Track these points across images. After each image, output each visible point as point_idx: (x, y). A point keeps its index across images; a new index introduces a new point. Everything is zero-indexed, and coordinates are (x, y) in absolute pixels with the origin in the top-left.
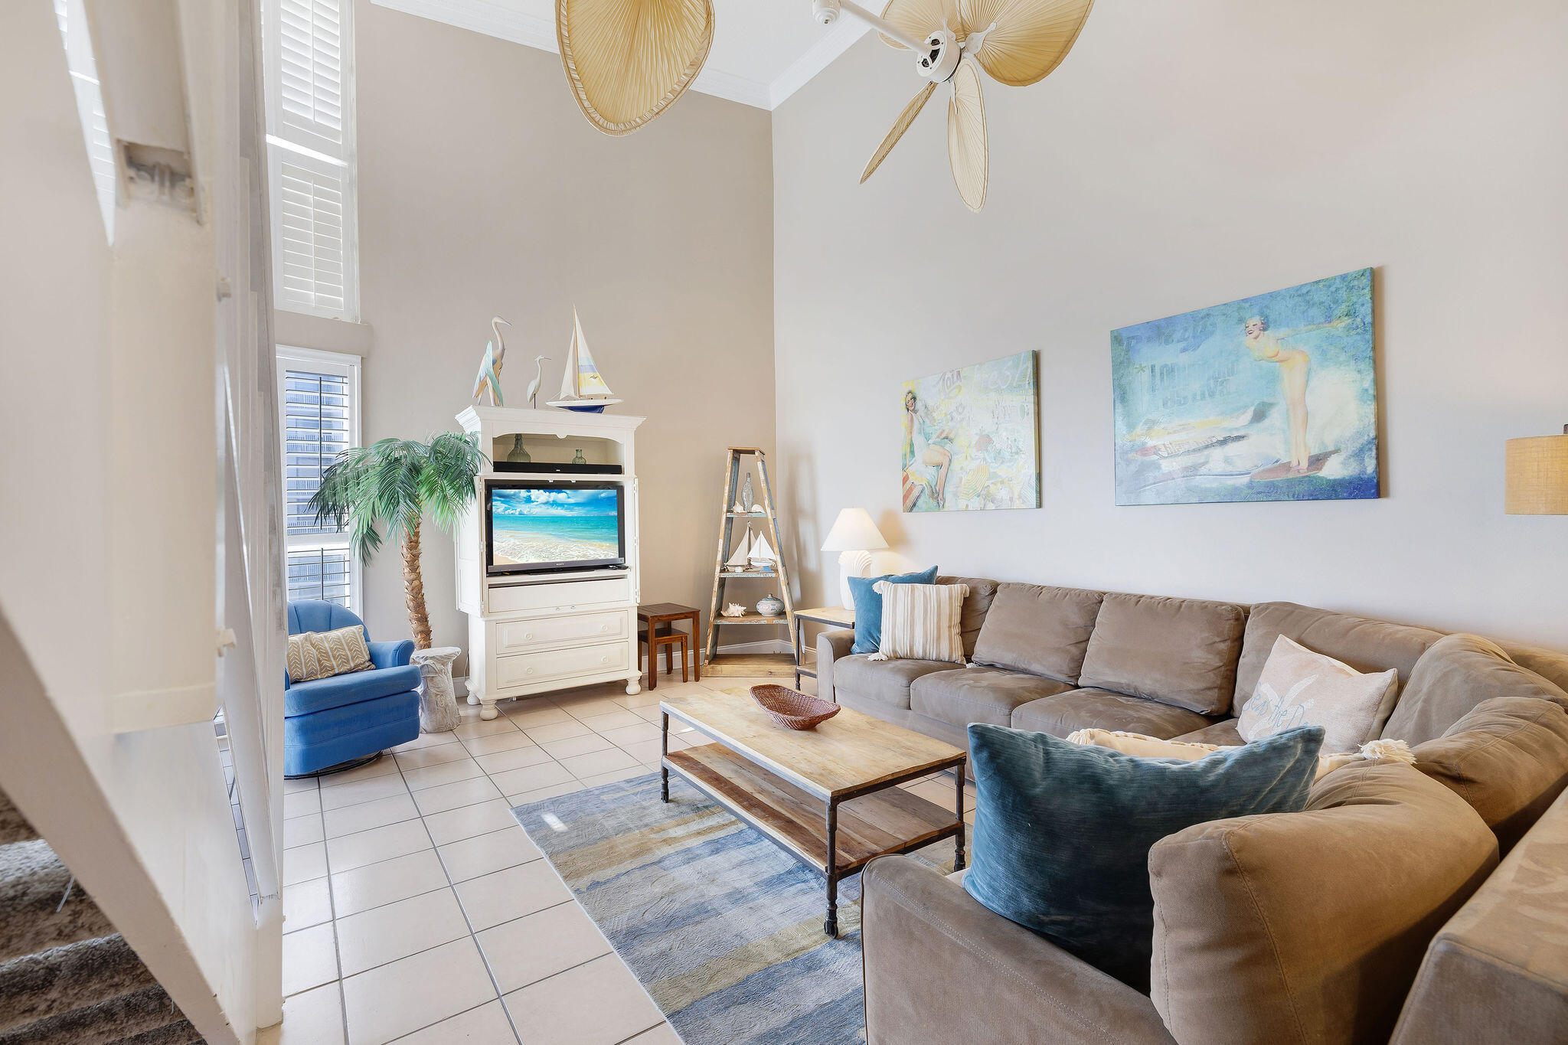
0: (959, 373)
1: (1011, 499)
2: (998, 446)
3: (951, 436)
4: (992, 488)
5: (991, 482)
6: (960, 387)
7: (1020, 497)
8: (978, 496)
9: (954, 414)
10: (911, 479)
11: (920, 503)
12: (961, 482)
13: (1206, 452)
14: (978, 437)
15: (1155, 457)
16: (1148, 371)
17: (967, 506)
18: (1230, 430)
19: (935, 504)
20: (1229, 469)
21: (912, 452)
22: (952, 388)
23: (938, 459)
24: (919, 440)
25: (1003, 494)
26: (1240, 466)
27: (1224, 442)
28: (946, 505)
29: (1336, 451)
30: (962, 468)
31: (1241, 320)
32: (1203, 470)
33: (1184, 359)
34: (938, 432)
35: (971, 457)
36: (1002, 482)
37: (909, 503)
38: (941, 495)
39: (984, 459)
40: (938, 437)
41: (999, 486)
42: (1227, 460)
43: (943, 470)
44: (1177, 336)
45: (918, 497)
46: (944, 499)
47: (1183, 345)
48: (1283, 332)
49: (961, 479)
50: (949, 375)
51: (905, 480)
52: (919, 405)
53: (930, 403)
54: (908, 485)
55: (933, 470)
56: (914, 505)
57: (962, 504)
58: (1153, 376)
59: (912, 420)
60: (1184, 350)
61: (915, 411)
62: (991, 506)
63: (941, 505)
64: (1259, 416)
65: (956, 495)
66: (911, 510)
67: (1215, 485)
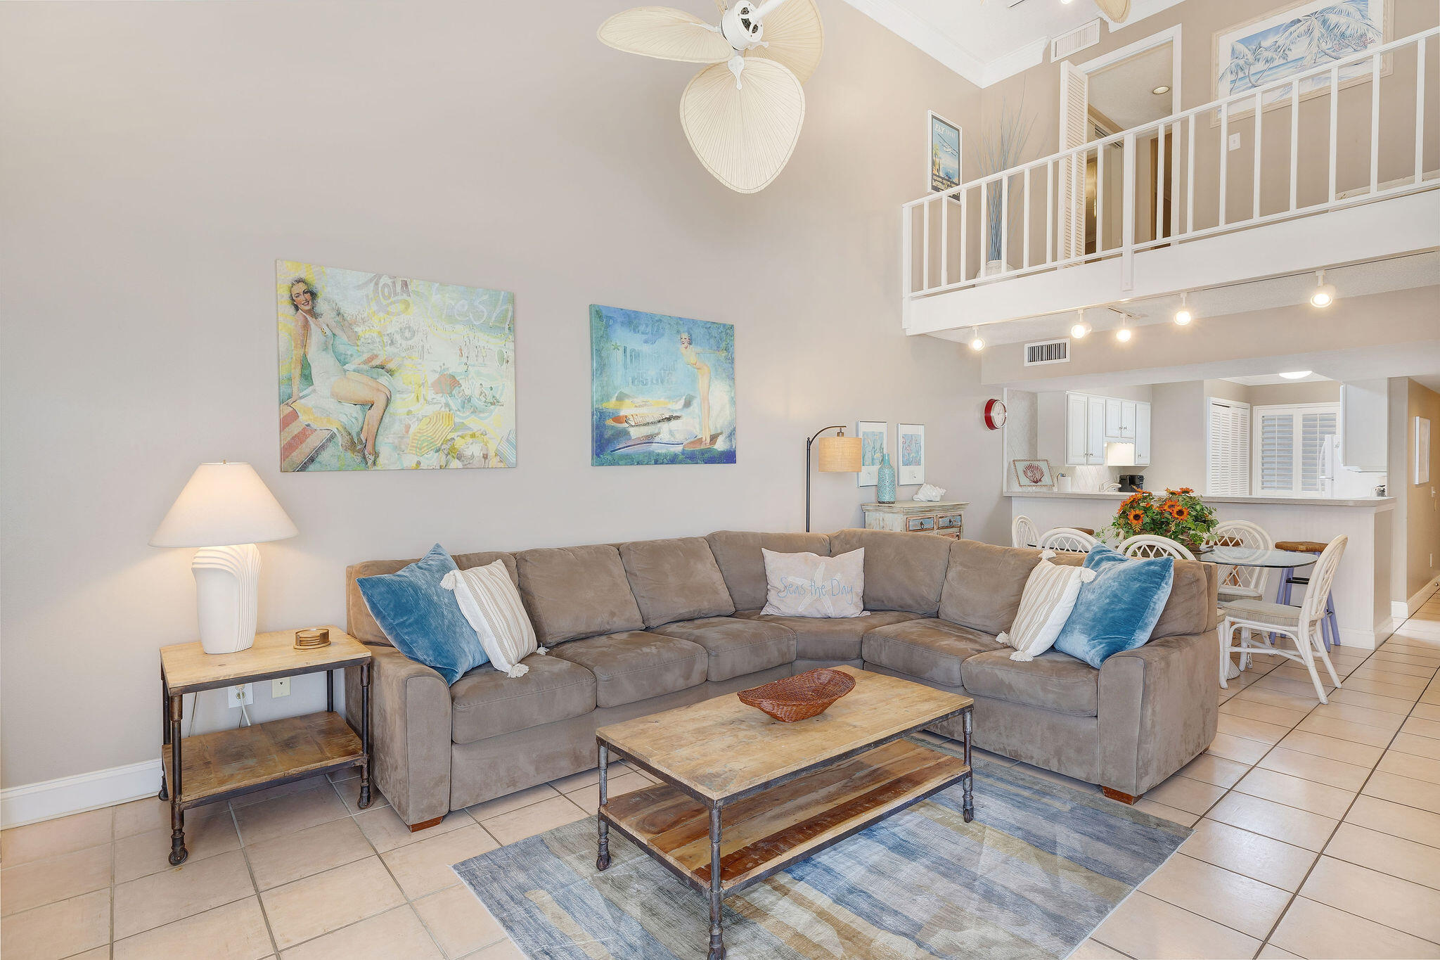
0: (405, 284)
1: (485, 457)
2: (468, 392)
3: (391, 366)
4: (459, 443)
5: (456, 434)
6: (407, 305)
7: (496, 455)
8: (437, 451)
9: (397, 337)
10: (303, 419)
11: (325, 456)
12: (407, 432)
13: (659, 425)
14: (437, 376)
15: (626, 425)
16: (622, 350)
17: (419, 463)
18: (672, 411)
19: (358, 458)
20: (672, 440)
21: (307, 377)
22: (391, 300)
23: (365, 394)
24: (321, 362)
25: (474, 450)
26: (679, 437)
27: (669, 419)
28: (381, 460)
29: (721, 433)
30: (409, 412)
31: (678, 332)
32: (657, 439)
33: (646, 348)
34: (366, 356)
35: (425, 399)
36: (473, 436)
37: (299, 455)
38: (369, 447)
39: (447, 405)
40: (365, 362)
41: (469, 440)
42: (671, 433)
43: (375, 413)
44: (642, 328)
45: (323, 447)
46: (376, 455)
47: (645, 337)
48: (699, 349)
49: (408, 428)
50: (385, 280)
51: (286, 421)
52: (321, 306)
53: (349, 310)
54: (295, 428)
55: (355, 411)
56: (312, 460)
57: (410, 460)
58: (625, 356)
59: (306, 326)
60: (646, 342)
61: (313, 313)
62: (456, 464)
63: (370, 462)
64: (688, 404)
65: (397, 448)
66: (304, 468)
67: (664, 451)
